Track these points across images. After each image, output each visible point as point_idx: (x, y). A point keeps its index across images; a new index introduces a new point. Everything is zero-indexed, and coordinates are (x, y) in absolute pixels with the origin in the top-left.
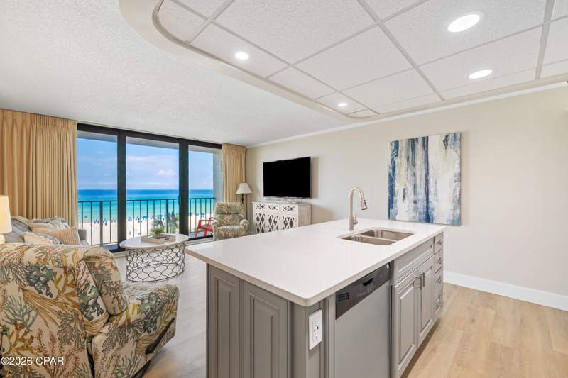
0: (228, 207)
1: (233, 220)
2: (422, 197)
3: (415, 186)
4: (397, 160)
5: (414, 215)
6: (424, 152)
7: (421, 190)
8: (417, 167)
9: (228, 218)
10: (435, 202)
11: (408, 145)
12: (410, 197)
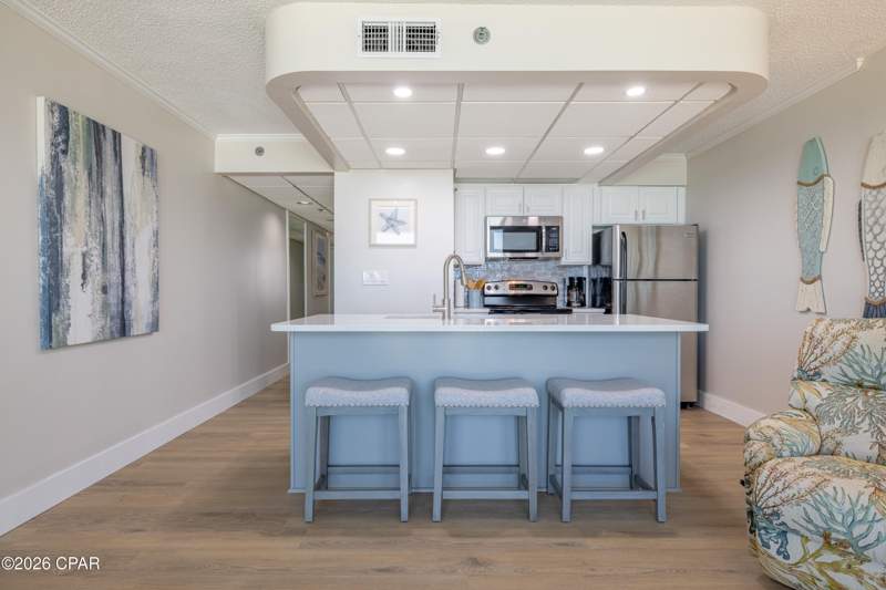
2: (115, 277)
3: (104, 246)
4: (66, 164)
5: (103, 322)
6: (117, 168)
7: (113, 260)
8: (107, 200)
10: (133, 287)
11: (89, 134)
12: (96, 277)
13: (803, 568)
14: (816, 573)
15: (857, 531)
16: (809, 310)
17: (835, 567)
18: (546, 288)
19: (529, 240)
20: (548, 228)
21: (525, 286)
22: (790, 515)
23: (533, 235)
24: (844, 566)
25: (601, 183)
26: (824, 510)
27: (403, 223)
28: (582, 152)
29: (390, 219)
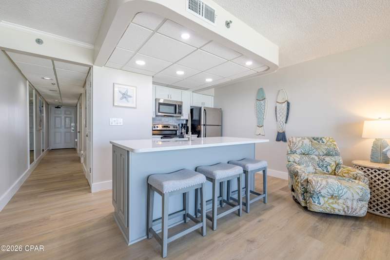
13: (324, 206)
14: (328, 206)
15: (340, 192)
16: (260, 134)
17: (332, 203)
18: (174, 127)
19: (172, 109)
20: (178, 105)
21: (167, 127)
22: (323, 192)
23: (173, 108)
24: (334, 202)
25: (193, 92)
26: (332, 189)
27: (130, 97)
28: (205, 80)
29: (124, 94)
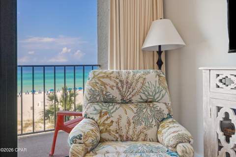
0: (123, 84)
1: (137, 122)
9: (122, 115)
